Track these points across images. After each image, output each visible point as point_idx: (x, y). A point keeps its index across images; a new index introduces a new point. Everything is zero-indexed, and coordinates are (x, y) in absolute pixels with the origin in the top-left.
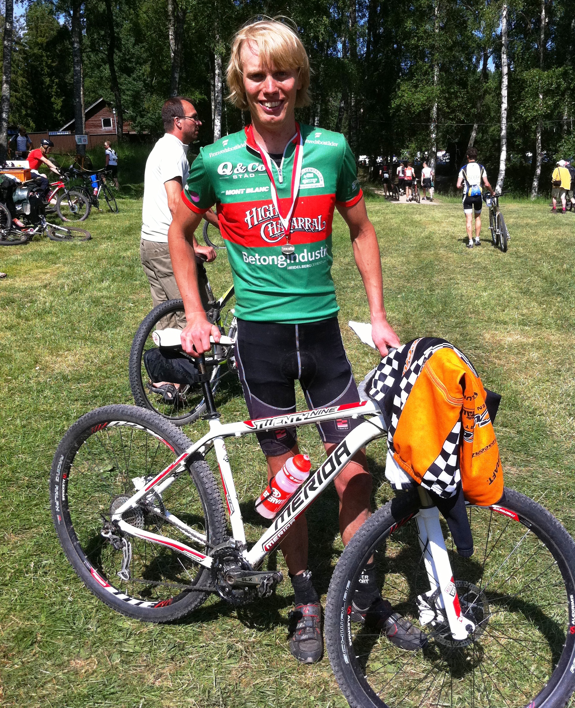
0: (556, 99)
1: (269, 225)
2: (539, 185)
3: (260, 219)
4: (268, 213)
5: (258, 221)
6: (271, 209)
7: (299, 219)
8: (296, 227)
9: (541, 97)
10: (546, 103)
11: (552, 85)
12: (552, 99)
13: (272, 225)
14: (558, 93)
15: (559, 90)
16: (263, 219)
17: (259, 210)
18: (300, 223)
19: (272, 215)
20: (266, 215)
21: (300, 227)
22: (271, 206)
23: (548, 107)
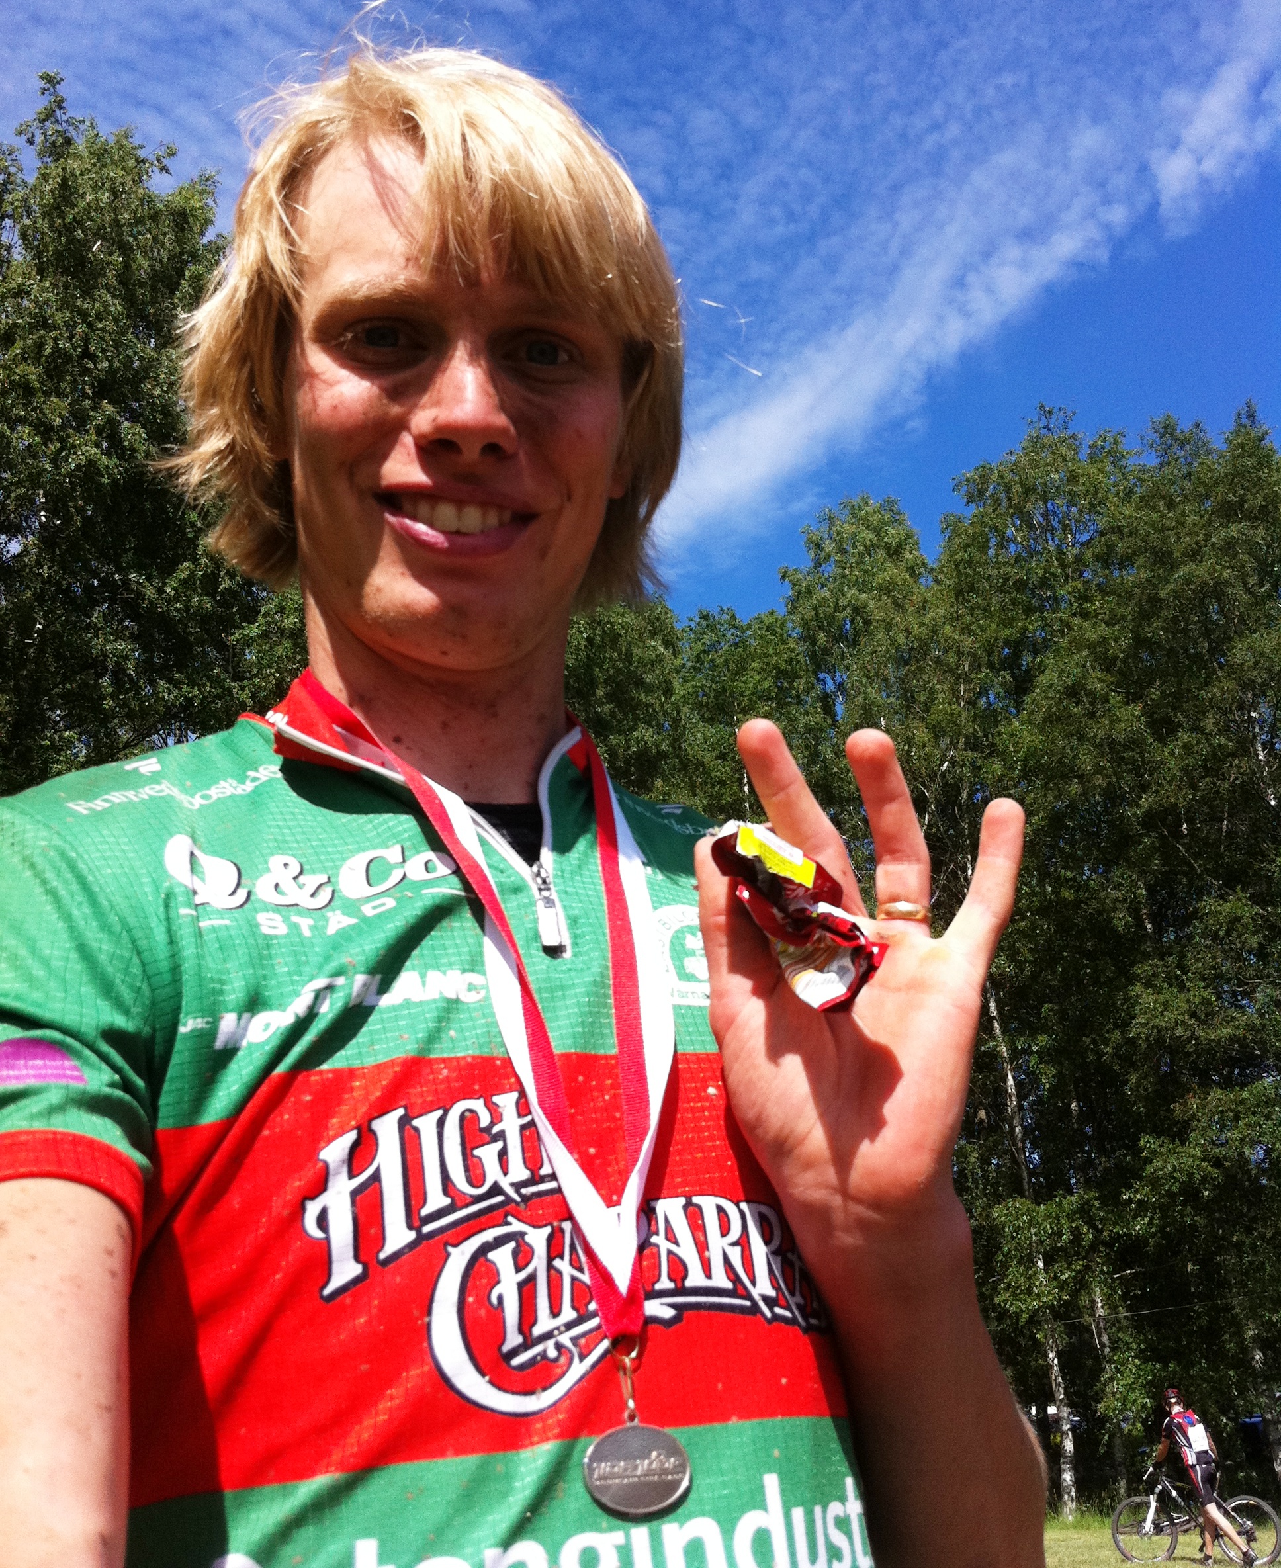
0: (1078, 1266)
1: (502, 1257)
2: (1077, 1482)
3: (436, 1199)
4: (488, 1154)
5: (413, 1219)
6: (511, 1124)
7: (708, 1204)
8: (695, 1278)
9: (1041, 1264)
10: (1055, 1278)
11: (1060, 1234)
12: (1069, 1268)
13: (522, 1256)
14: (1077, 1254)
15: (1080, 1246)
16: (457, 1201)
17: (426, 1124)
18: (717, 1244)
19: (519, 1172)
20: (474, 1172)
21: (720, 1280)
22: (507, 1101)
23: (1062, 1285)
